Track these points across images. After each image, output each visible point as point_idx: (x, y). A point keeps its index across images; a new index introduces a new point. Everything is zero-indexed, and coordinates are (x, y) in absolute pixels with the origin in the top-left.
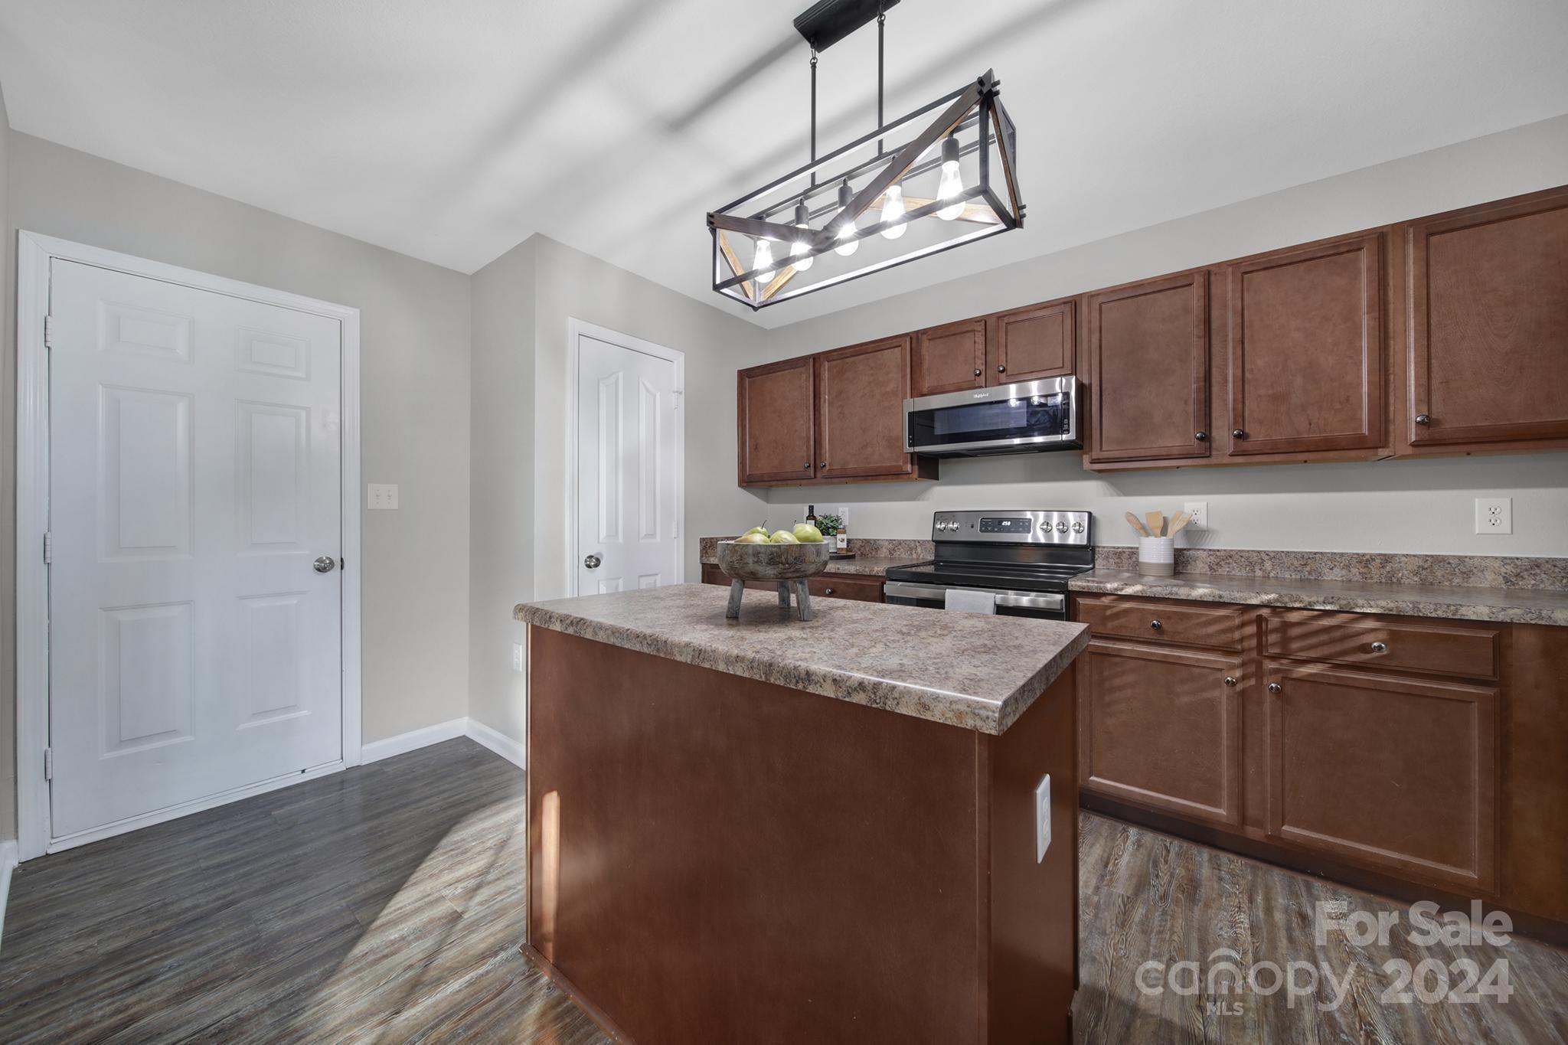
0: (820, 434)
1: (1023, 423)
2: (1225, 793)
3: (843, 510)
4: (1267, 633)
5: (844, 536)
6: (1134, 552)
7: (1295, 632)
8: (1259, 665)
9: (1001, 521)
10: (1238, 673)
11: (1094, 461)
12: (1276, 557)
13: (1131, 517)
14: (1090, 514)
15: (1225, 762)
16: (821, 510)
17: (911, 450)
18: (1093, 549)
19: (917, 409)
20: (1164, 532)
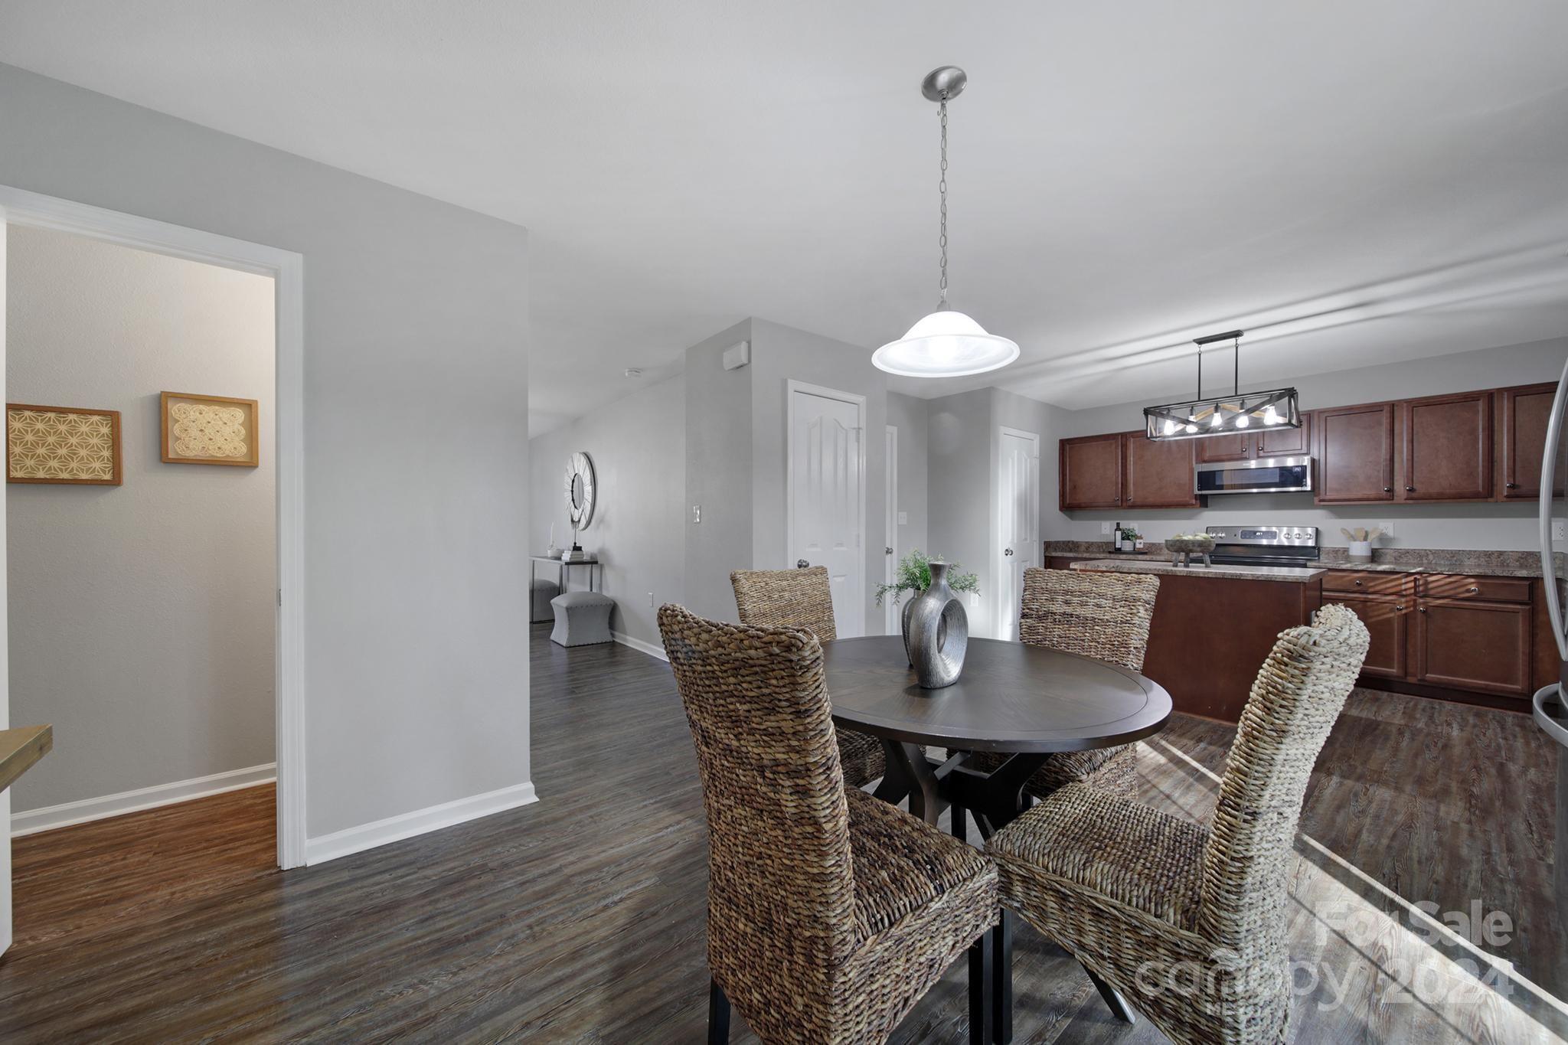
0: (1126, 480)
1: (1277, 480)
2: (1396, 662)
3: (1133, 525)
4: (1419, 586)
5: (1141, 541)
6: (1346, 550)
7: (1431, 586)
8: (1415, 600)
9: (1255, 533)
10: (1403, 606)
11: (1321, 501)
12: (1435, 553)
13: (1344, 530)
14: (1317, 529)
15: (1396, 646)
16: (1124, 525)
17: (1200, 492)
18: (1319, 549)
19: (1204, 470)
20: (1365, 539)
